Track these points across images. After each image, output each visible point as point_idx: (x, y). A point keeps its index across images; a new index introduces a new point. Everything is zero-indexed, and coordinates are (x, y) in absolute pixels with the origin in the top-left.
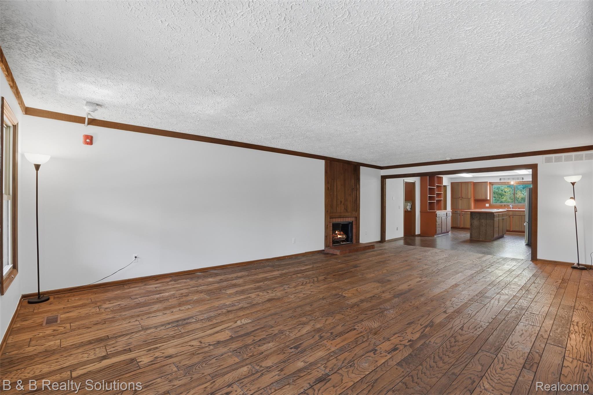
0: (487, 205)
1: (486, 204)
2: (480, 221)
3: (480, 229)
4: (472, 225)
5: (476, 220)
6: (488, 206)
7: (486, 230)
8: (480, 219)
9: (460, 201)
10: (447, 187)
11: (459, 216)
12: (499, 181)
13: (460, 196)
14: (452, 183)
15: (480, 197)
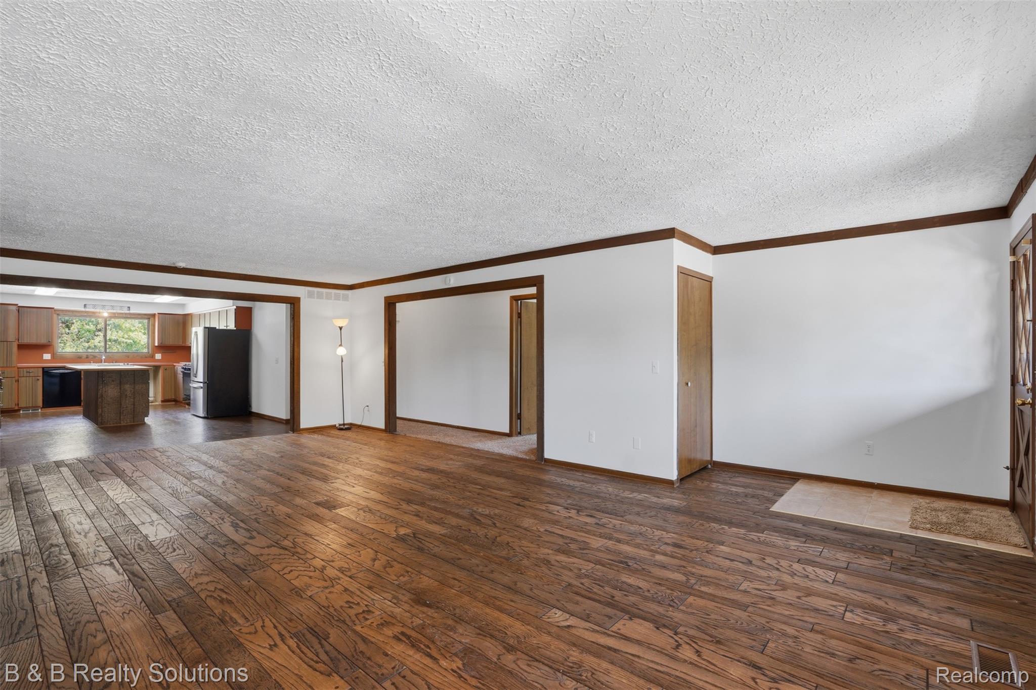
0: (47, 356)
1: (44, 354)
6: (49, 358)
8: (120, 383)
12: (83, 309)
15: (31, 340)
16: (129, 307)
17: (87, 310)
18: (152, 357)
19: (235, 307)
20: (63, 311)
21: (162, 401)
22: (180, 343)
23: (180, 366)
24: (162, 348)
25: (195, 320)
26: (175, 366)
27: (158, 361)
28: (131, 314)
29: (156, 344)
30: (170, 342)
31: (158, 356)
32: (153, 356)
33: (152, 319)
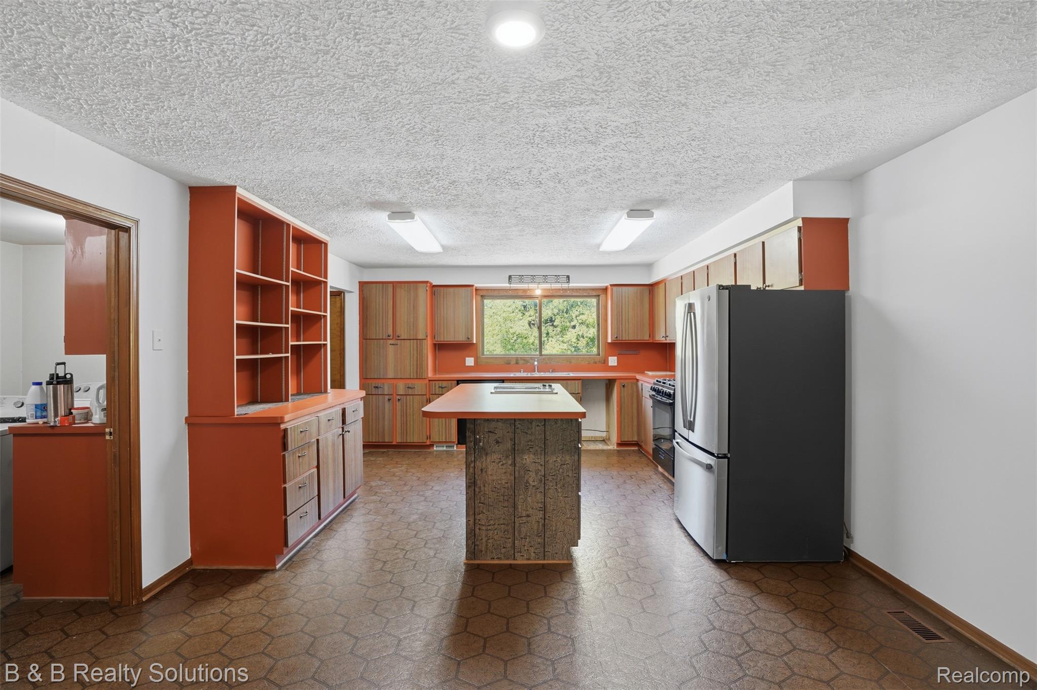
0: (470, 361)
1: (467, 359)
2: (514, 464)
3: (515, 506)
4: (475, 483)
5: (495, 457)
6: (472, 364)
7: (544, 509)
8: (514, 451)
9: (391, 349)
10: (347, 296)
11: (387, 405)
12: (508, 285)
13: (390, 332)
14: (363, 285)
15: (449, 337)
16: (568, 277)
17: (514, 286)
18: (604, 363)
19: (799, 223)
20: (487, 290)
21: (619, 445)
22: (646, 338)
23: (647, 381)
24: (620, 346)
25: (673, 289)
26: (638, 380)
27: (613, 369)
28: (573, 290)
29: (609, 341)
30: (630, 336)
31: (613, 361)
32: (605, 361)
33: (602, 297)
